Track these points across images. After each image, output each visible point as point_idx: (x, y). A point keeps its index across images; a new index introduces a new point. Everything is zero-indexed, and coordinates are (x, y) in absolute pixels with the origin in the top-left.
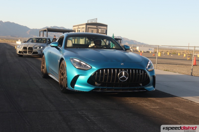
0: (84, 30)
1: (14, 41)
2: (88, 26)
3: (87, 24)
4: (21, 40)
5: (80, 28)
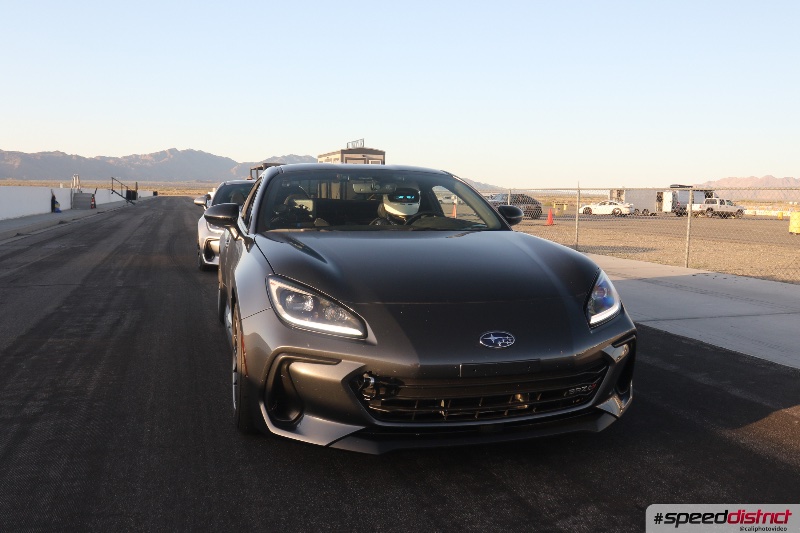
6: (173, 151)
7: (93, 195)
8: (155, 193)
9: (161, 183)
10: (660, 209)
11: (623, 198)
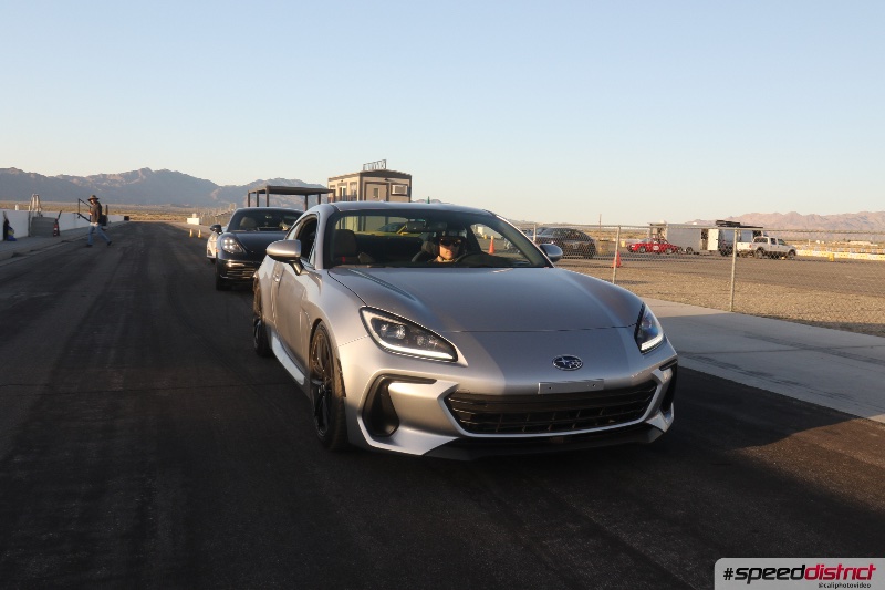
0: (356, 188)
1: (179, 217)
2: (365, 179)
3: (363, 175)
4: (198, 215)
5: (346, 184)
6: (146, 171)
7: (57, 220)
8: (127, 218)
9: (132, 206)
10: (705, 248)
11: (665, 234)
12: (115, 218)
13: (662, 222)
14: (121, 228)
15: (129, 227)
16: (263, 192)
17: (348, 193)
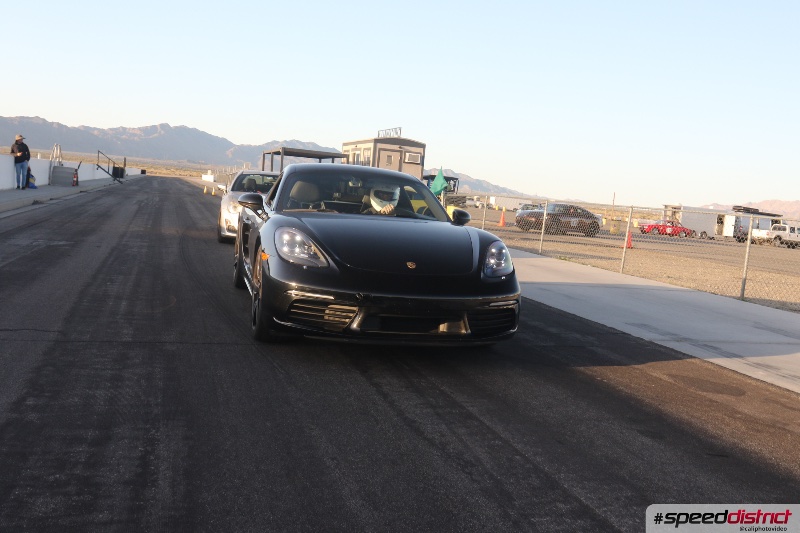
0: (370, 154)
1: (195, 174)
2: (380, 146)
3: (377, 141)
4: (213, 172)
5: (360, 149)
6: (164, 126)
7: (76, 170)
8: (143, 172)
9: (149, 160)
10: (720, 232)
11: (679, 216)
12: (132, 171)
13: (676, 204)
14: (136, 181)
15: (145, 180)
16: (278, 153)
17: (362, 159)
